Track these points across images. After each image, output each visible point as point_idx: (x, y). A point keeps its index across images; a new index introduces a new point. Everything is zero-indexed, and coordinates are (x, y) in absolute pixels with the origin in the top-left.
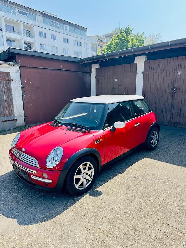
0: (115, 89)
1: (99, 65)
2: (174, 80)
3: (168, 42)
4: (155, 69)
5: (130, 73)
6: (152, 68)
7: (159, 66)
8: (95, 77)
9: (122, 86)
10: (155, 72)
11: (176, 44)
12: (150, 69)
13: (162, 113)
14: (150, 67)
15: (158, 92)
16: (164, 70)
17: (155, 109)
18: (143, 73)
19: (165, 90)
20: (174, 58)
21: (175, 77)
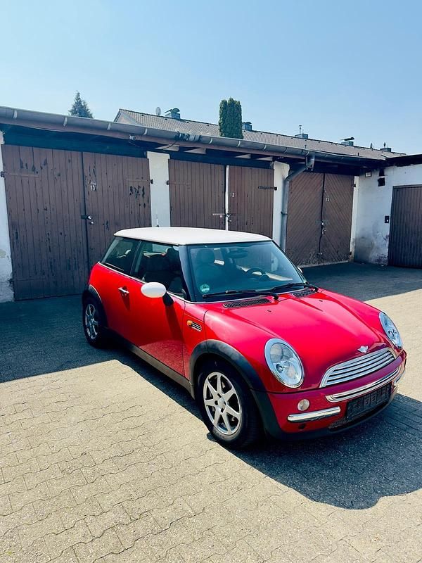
2: (86, 197)
4: (38, 169)
6: (30, 167)
7: (46, 163)
10: (37, 176)
11: (117, 131)
12: (22, 167)
13: (70, 269)
14: (21, 163)
15: (52, 224)
16: (59, 175)
17: (51, 263)
18: (3, 174)
19: (68, 218)
20: (79, 153)
21: (86, 193)
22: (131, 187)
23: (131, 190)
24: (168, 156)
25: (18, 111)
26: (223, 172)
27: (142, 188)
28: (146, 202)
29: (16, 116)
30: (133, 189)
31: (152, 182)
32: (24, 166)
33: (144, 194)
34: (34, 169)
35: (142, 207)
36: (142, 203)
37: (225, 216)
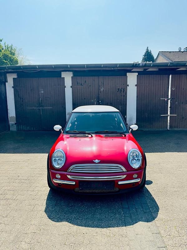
0: (41, 101)
1: (17, 75)
2: (99, 94)
3: (101, 64)
4: (83, 84)
5: (58, 86)
7: (85, 82)
8: (13, 88)
9: (50, 98)
10: (82, 87)
11: (106, 67)
12: (77, 84)
16: (90, 86)
18: (71, 87)
20: (98, 77)
21: (100, 92)
22: (118, 89)
23: (118, 90)
24: (137, 74)
25: (70, 65)
26: (168, 78)
27: (123, 89)
28: (125, 95)
29: (69, 66)
30: (119, 90)
31: (128, 85)
32: (78, 84)
33: (124, 91)
34: (81, 84)
35: (123, 97)
36: (123, 95)
37: (168, 99)
